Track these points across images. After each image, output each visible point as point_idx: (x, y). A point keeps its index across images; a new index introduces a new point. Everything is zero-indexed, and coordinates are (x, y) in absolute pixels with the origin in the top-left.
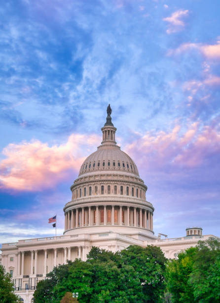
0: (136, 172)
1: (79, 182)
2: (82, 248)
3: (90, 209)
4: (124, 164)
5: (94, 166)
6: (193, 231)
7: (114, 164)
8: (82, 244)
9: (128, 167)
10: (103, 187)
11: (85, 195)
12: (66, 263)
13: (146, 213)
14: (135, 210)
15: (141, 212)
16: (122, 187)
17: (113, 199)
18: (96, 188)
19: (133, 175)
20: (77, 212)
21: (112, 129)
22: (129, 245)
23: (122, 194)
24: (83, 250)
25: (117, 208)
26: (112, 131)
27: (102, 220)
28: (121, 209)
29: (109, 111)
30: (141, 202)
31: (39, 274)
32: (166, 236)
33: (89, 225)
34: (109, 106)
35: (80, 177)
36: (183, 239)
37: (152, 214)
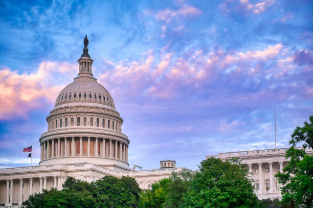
0: (112, 105)
1: (55, 113)
2: (57, 178)
3: (66, 140)
4: (100, 97)
5: (70, 97)
6: (167, 164)
7: (90, 96)
8: (58, 174)
9: (104, 99)
10: (79, 118)
11: (61, 126)
12: (41, 192)
13: (121, 145)
14: (111, 142)
15: (116, 144)
16: (98, 119)
17: (89, 131)
18: (72, 119)
19: (109, 107)
20: (53, 142)
21: (89, 61)
22: (104, 176)
23: (98, 126)
24: (59, 180)
25: (93, 139)
26: (88, 63)
27: (78, 151)
28: (97, 141)
29: (86, 42)
30: (117, 134)
31: (15, 202)
32: (140, 168)
33: (65, 156)
34: (86, 37)
35: (56, 108)
36: (157, 171)
37: (127, 146)
